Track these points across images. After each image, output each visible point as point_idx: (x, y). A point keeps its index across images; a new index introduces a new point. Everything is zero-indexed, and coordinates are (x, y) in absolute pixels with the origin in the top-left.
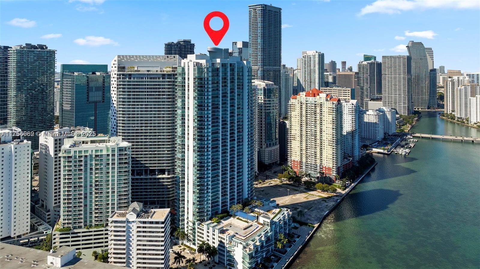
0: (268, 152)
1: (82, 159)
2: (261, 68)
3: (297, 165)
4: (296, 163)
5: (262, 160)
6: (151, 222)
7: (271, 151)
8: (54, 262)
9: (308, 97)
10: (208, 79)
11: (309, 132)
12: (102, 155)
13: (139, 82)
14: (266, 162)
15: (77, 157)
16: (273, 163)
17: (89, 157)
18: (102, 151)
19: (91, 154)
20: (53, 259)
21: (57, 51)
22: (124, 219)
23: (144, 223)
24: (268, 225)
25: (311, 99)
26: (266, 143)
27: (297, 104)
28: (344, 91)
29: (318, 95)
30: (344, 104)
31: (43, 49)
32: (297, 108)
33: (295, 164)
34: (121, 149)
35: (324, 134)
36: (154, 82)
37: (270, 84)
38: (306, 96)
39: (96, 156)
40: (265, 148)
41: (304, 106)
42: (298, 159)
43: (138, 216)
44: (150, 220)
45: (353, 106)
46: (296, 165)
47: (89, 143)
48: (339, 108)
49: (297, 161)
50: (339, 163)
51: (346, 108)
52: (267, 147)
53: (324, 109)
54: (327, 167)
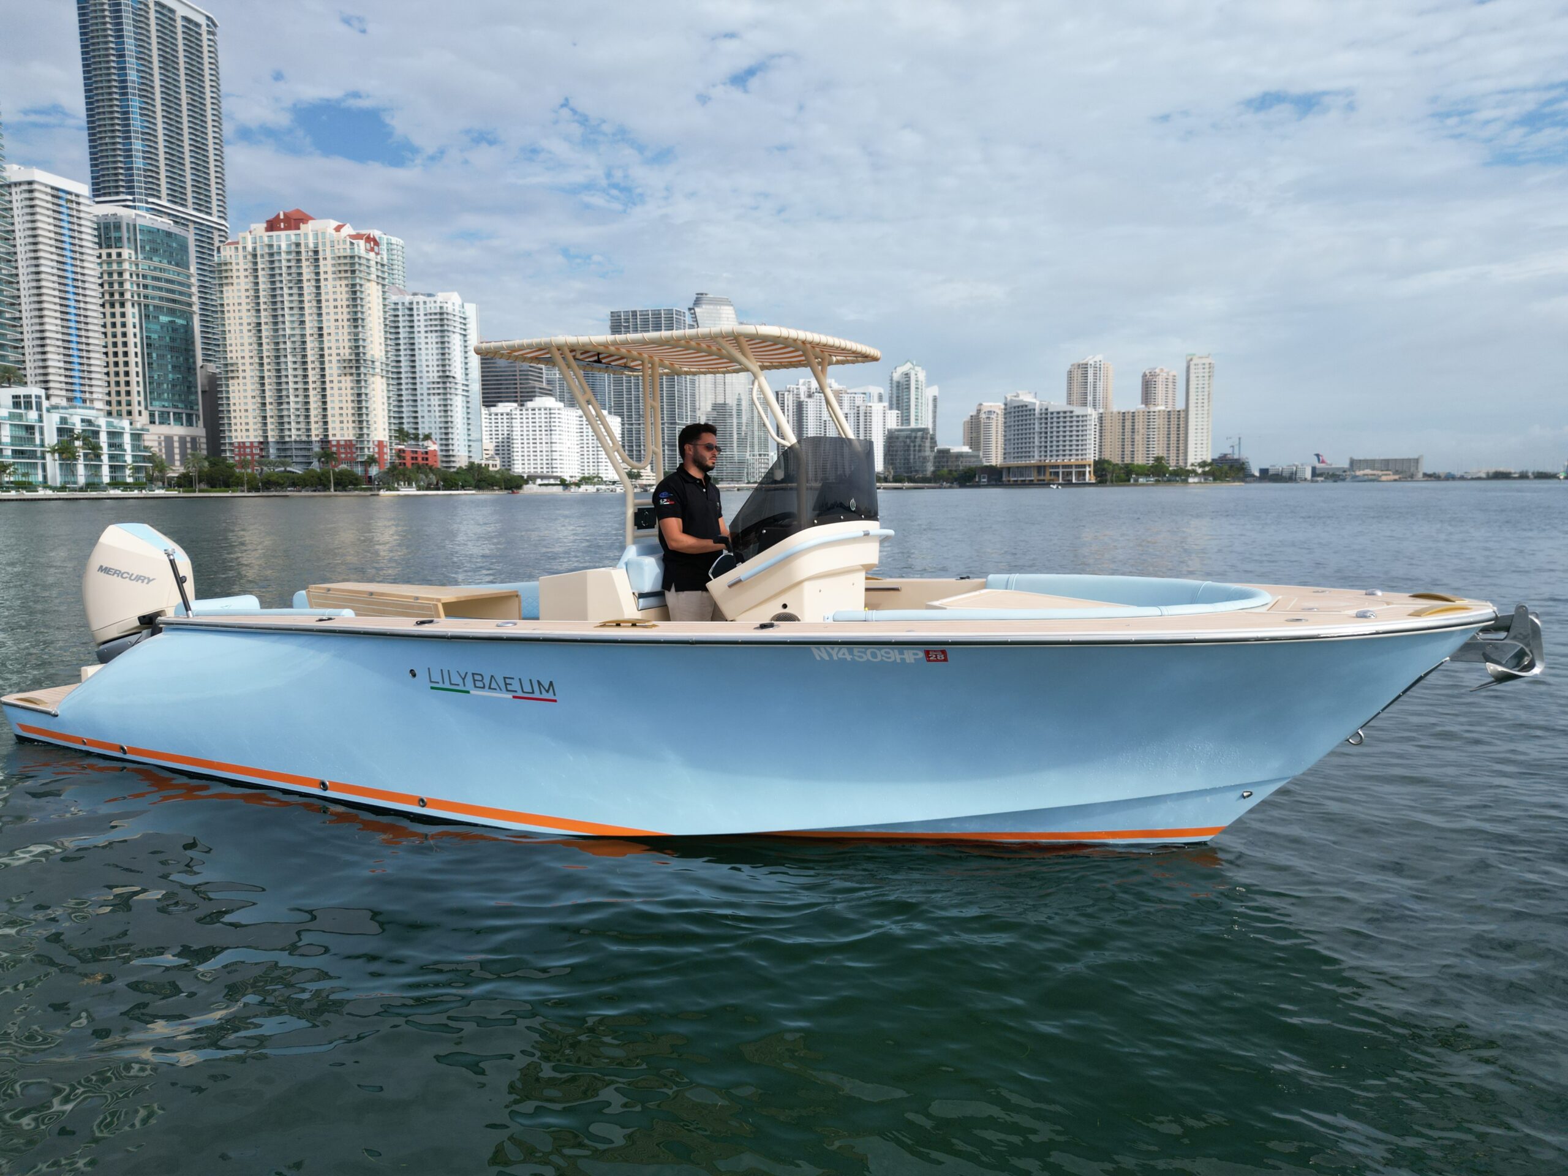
2: (139, 201)
3: (252, 455)
4: (248, 450)
7: (169, 439)
9: (274, 233)
25: (284, 238)
26: (146, 408)
27: (241, 261)
29: (307, 222)
30: (418, 303)
32: (241, 274)
33: (245, 455)
35: (328, 342)
37: (153, 219)
38: (267, 230)
41: (263, 263)
42: (255, 437)
46: (248, 458)
48: (373, 263)
49: (252, 443)
50: (380, 430)
51: (422, 312)
52: (152, 422)
53: (327, 266)
54: (342, 443)
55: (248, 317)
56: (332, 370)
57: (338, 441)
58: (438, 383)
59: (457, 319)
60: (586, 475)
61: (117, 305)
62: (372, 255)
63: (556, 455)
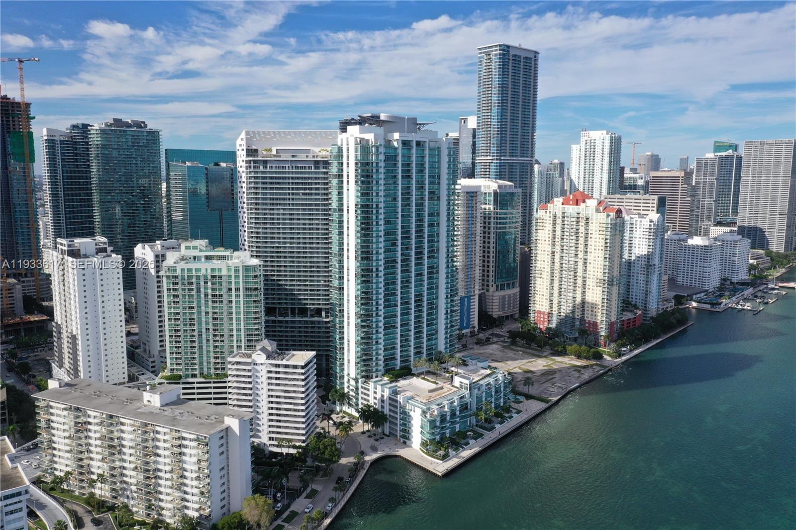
0: (498, 298)
1: (194, 280)
2: (497, 159)
3: (544, 318)
4: (542, 316)
5: (488, 310)
6: (286, 365)
7: (504, 297)
8: (151, 400)
9: (566, 206)
10: (377, 164)
11: (566, 264)
12: (220, 277)
13: (280, 173)
14: (494, 314)
15: (186, 276)
16: (507, 317)
17: (202, 279)
18: (221, 271)
19: (205, 274)
20: (151, 396)
21: (161, 131)
22: (249, 360)
23: (277, 366)
24: (466, 388)
25: (571, 209)
26: (495, 283)
27: (548, 218)
28: (645, 201)
29: (584, 201)
30: (636, 221)
31: (141, 127)
32: (547, 225)
33: (540, 317)
34: (247, 268)
35: (590, 267)
36: (301, 173)
37: (506, 186)
38: (563, 204)
39: (213, 277)
40: (494, 292)
41: (559, 221)
42: (546, 309)
43: (268, 357)
44: (284, 362)
45: (652, 224)
46: (542, 319)
47: (203, 260)
48: (618, 225)
49: (544, 312)
50: (613, 317)
51: (638, 227)
52: (497, 290)
53: (592, 227)
54: (592, 322)
56: (590, 282)
57: (589, 321)
58: (644, 268)
61: (487, 233)
62: (618, 220)
63: (706, 275)
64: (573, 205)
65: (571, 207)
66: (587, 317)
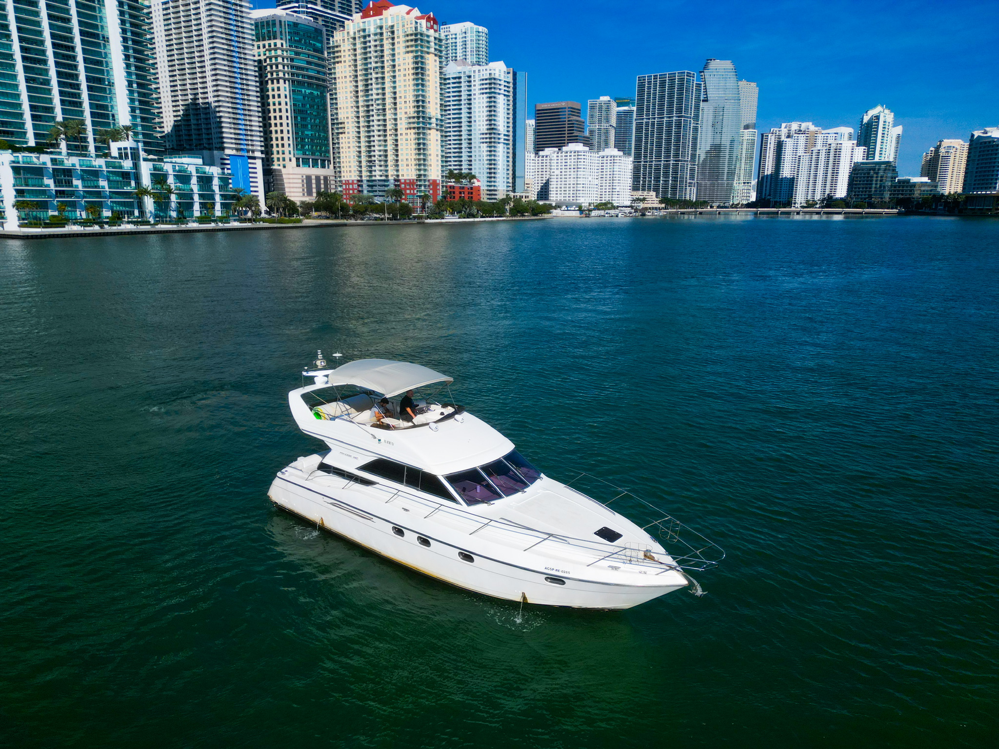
0: (300, 177)
3: (353, 190)
4: (350, 186)
7: (309, 178)
9: (367, 20)
11: (373, 105)
25: (372, 23)
26: (294, 156)
27: (346, 42)
32: (346, 53)
33: (349, 189)
35: (400, 103)
37: (298, 17)
38: (362, 18)
40: (293, 168)
41: (359, 44)
42: (355, 176)
46: (351, 192)
48: (432, 39)
49: (353, 181)
50: (435, 173)
51: (477, 79)
52: (298, 165)
53: (400, 42)
54: (408, 181)
55: (350, 87)
56: (402, 125)
57: (405, 180)
58: (486, 134)
59: (502, 83)
60: (603, 202)
61: (275, 81)
62: (431, 32)
63: (580, 187)
64: (374, 15)
65: (371, 19)
66: (403, 175)
